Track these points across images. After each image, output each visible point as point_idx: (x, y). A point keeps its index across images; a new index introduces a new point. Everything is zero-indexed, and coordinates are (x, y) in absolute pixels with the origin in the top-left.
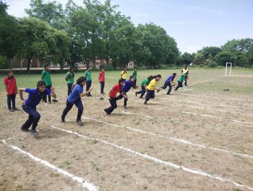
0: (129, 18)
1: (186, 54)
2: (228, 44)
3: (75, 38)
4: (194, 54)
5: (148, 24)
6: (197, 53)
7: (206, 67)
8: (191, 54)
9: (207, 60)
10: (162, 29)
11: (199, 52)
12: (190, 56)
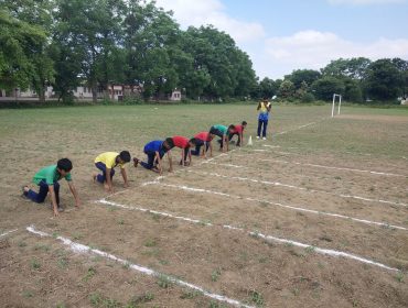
0: (171, 13)
1: (266, 80)
2: (331, 65)
3: (71, 44)
4: (279, 81)
5: (205, 27)
6: (283, 79)
7: (298, 101)
8: (275, 80)
9: (300, 91)
10: (228, 36)
11: (287, 77)
12: (273, 83)
